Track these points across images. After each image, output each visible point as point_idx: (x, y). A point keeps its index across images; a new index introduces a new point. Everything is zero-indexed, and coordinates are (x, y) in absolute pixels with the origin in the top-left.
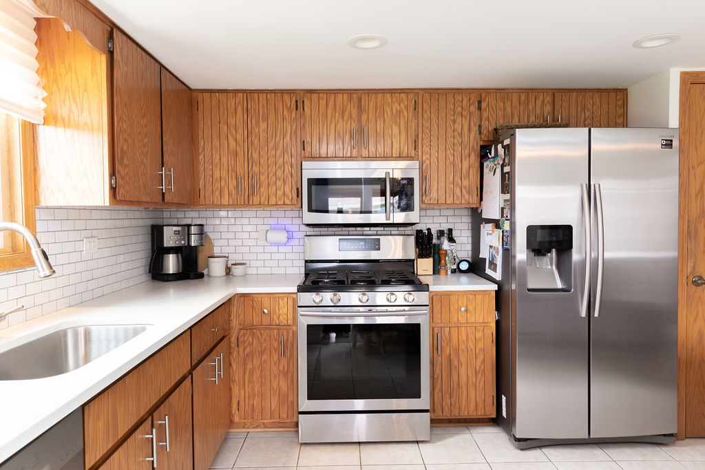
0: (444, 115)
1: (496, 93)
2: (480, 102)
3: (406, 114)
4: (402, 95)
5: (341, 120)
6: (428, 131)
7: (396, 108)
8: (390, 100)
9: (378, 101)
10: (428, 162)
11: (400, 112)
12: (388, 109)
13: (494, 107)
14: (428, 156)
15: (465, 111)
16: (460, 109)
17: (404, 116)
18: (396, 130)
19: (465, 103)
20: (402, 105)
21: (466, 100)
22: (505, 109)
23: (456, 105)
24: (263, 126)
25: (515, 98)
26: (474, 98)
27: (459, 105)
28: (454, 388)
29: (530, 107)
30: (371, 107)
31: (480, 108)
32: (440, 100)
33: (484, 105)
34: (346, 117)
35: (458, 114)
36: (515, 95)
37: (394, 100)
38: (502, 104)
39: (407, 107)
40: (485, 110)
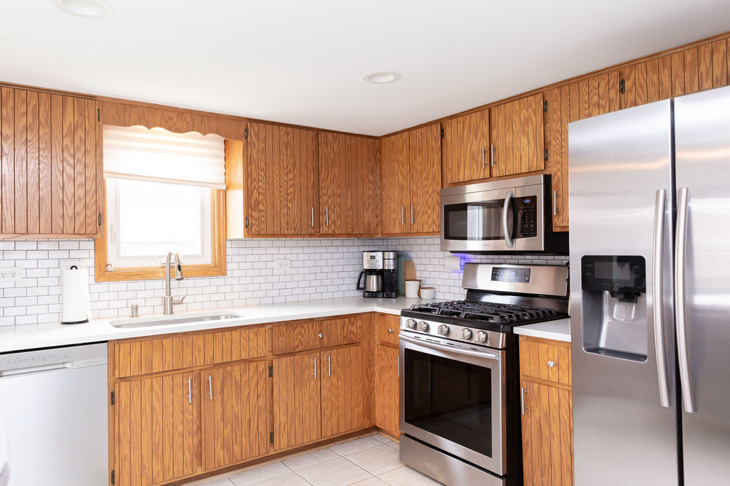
0: (577, 110)
1: (646, 62)
2: (622, 82)
3: (534, 120)
4: (530, 98)
5: (475, 141)
6: (558, 135)
7: (525, 115)
8: (518, 107)
9: (507, 112)
10: (559, 174)
11: (528, 120)
12: (516, 119)
13: (643, 83)
14: (559, 166)
15: (603, 99)
16: (596, 98)
17: (532, 123)
18: (524, 140)
19: (602, 89)
20: (530, 110)
21: (603, 84)
22: (660, 82)
23: (592, 94)
24: (419, 159)
25: (676, 61)
26: (614, 79)
27: (595, 94)
28: (545, 465)
29: (703, 69)
30: (501, 120)
31: (622, 90)
32: (571, 93)
33: (628, 84)
34: (479, 136)
35: (594, 106)
36: (675, 58)
37: (522, 106)
38: (656, 76)
39: (534, 111)
40: (630, 91)
